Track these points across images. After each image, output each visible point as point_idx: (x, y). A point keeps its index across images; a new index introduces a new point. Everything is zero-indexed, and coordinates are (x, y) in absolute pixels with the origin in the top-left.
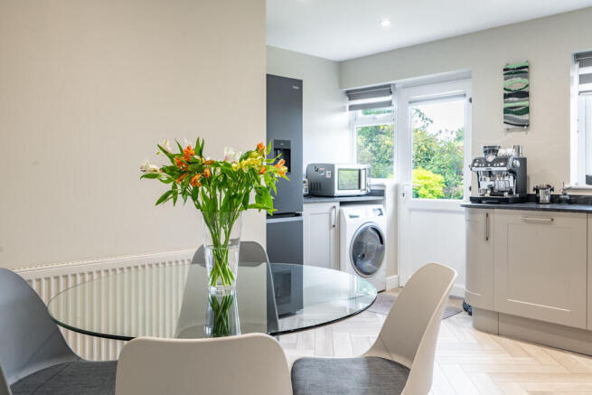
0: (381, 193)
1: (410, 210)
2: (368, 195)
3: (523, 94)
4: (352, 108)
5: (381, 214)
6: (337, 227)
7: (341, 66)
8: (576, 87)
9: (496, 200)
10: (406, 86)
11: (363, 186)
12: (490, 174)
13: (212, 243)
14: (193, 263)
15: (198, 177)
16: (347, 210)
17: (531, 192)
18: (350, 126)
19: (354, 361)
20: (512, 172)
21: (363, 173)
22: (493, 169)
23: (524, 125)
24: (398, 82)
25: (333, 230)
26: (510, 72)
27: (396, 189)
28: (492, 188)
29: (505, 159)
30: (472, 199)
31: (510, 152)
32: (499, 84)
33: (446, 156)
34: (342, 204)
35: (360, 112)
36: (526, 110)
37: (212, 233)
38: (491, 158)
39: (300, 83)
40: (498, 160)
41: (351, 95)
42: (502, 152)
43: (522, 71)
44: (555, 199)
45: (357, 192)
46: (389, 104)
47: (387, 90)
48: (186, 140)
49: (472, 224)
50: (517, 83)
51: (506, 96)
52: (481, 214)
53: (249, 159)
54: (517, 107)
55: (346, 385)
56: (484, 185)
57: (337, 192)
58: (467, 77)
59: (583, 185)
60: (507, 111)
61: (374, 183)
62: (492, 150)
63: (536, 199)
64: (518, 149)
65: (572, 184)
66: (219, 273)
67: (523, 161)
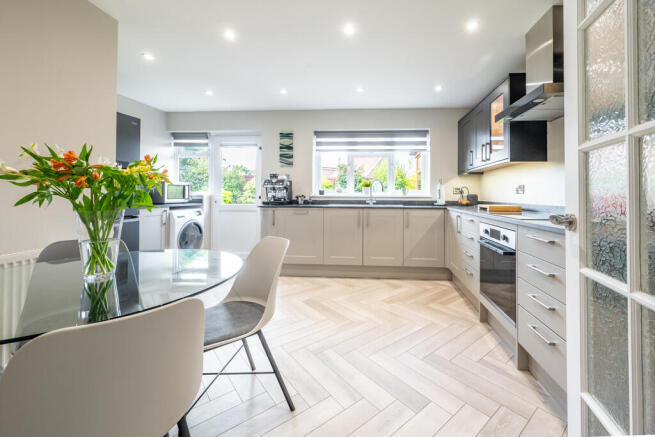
0: (200, 201)
1: (220, 211)
2: (190, 202)
3: (290, 148)
4: (176, 144)
5: (200, 214)
6: (167, 225)
7: (168, 116)
8: (315, 147)
9: (277, 203)
10: (217, 136)
11: (187, 196)
12: (274, 189)
13: (89, 238)
14: (38, 262)
15: (83, 179)
16: (175, 213)
17: (294, 198)
18: (175, 156)
19: (216, 308)
20: (286, 188)
21: (187, 188)
22: (276, 186)
23: (291, 164)
24: (213, 132)
25: (164, 227)
26: (283, 136)
27: (210, 198)
28: (274, 197)
29: (282, 181)
30: (264, 203)
31: (285, 177)
32: (277, 141)
33: (233, 180)
34: (171, 208)
35: (182, 148)
36: (292, 157)
37: (89, 229)
38: (274, 180)
39: (138, 121)
40: (279, 181)
41: (175, 136)
42: (280, 178)
43: (289, 136)
44: (306, 202)
45: (182, 200)
46: (207, 145)
47: (205, 136)
48: (58, 147)
49: (264, 216)
50: (286, 142)
51: (281, 148)
52: (270, 211)
53: (139, 167)
54: (286, 154)
55: (218, 325)
56: (270, 195)
57: (166, 201)
58: (259, 135)
59: (318, 195)
60: (281, 156)
61: (195, 194)
62: (274, 176)
63: (297, 202)
64: (288, 176)
65: (313, 195)
66: (97, 262)
67: (291, 182)
